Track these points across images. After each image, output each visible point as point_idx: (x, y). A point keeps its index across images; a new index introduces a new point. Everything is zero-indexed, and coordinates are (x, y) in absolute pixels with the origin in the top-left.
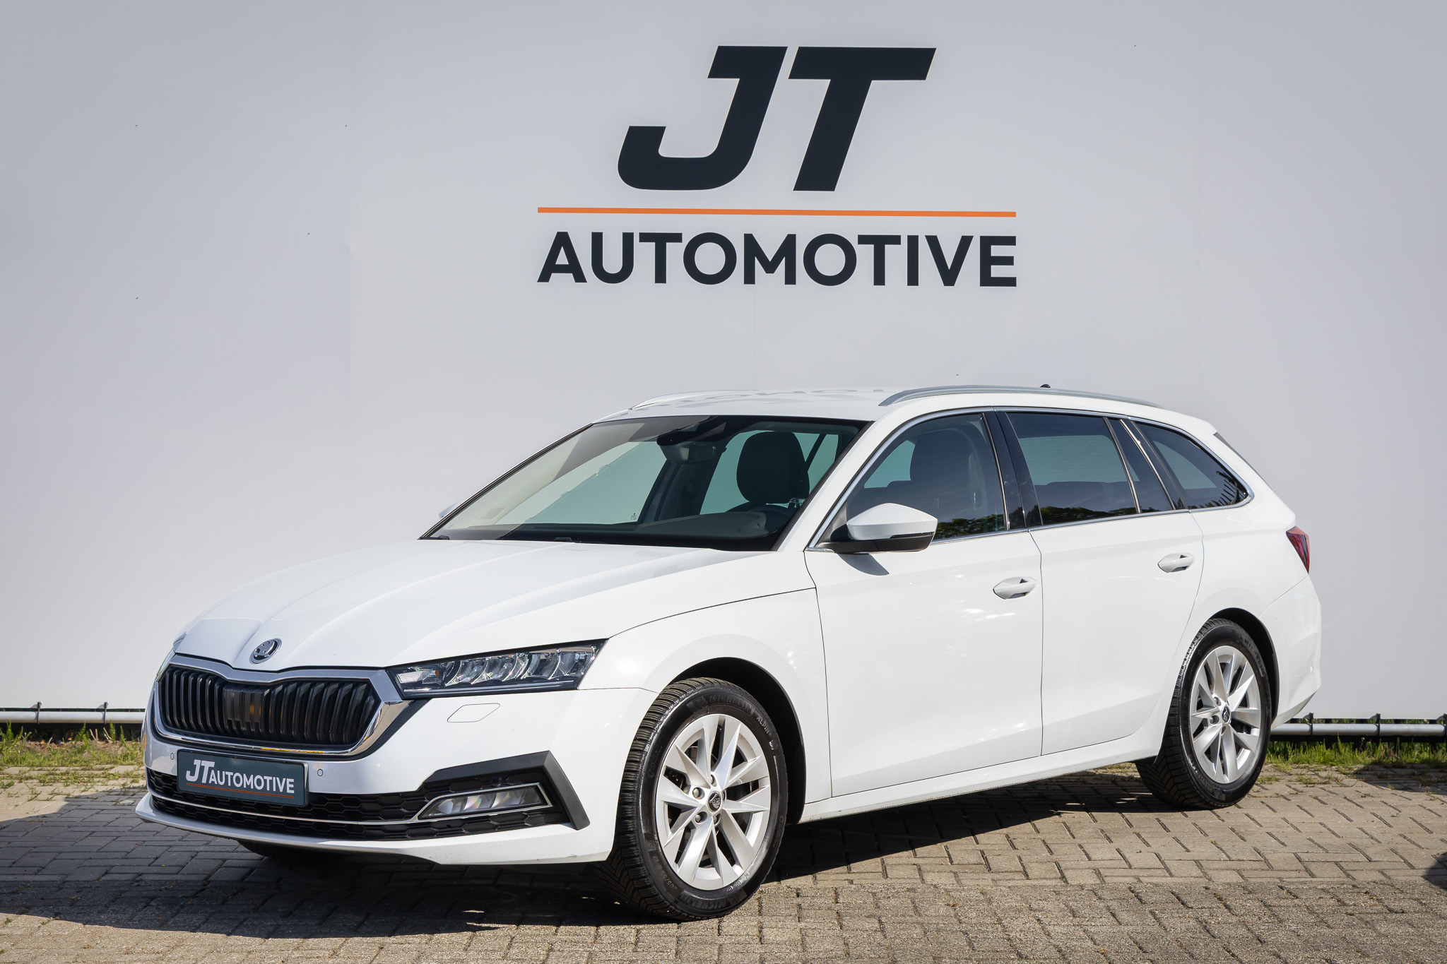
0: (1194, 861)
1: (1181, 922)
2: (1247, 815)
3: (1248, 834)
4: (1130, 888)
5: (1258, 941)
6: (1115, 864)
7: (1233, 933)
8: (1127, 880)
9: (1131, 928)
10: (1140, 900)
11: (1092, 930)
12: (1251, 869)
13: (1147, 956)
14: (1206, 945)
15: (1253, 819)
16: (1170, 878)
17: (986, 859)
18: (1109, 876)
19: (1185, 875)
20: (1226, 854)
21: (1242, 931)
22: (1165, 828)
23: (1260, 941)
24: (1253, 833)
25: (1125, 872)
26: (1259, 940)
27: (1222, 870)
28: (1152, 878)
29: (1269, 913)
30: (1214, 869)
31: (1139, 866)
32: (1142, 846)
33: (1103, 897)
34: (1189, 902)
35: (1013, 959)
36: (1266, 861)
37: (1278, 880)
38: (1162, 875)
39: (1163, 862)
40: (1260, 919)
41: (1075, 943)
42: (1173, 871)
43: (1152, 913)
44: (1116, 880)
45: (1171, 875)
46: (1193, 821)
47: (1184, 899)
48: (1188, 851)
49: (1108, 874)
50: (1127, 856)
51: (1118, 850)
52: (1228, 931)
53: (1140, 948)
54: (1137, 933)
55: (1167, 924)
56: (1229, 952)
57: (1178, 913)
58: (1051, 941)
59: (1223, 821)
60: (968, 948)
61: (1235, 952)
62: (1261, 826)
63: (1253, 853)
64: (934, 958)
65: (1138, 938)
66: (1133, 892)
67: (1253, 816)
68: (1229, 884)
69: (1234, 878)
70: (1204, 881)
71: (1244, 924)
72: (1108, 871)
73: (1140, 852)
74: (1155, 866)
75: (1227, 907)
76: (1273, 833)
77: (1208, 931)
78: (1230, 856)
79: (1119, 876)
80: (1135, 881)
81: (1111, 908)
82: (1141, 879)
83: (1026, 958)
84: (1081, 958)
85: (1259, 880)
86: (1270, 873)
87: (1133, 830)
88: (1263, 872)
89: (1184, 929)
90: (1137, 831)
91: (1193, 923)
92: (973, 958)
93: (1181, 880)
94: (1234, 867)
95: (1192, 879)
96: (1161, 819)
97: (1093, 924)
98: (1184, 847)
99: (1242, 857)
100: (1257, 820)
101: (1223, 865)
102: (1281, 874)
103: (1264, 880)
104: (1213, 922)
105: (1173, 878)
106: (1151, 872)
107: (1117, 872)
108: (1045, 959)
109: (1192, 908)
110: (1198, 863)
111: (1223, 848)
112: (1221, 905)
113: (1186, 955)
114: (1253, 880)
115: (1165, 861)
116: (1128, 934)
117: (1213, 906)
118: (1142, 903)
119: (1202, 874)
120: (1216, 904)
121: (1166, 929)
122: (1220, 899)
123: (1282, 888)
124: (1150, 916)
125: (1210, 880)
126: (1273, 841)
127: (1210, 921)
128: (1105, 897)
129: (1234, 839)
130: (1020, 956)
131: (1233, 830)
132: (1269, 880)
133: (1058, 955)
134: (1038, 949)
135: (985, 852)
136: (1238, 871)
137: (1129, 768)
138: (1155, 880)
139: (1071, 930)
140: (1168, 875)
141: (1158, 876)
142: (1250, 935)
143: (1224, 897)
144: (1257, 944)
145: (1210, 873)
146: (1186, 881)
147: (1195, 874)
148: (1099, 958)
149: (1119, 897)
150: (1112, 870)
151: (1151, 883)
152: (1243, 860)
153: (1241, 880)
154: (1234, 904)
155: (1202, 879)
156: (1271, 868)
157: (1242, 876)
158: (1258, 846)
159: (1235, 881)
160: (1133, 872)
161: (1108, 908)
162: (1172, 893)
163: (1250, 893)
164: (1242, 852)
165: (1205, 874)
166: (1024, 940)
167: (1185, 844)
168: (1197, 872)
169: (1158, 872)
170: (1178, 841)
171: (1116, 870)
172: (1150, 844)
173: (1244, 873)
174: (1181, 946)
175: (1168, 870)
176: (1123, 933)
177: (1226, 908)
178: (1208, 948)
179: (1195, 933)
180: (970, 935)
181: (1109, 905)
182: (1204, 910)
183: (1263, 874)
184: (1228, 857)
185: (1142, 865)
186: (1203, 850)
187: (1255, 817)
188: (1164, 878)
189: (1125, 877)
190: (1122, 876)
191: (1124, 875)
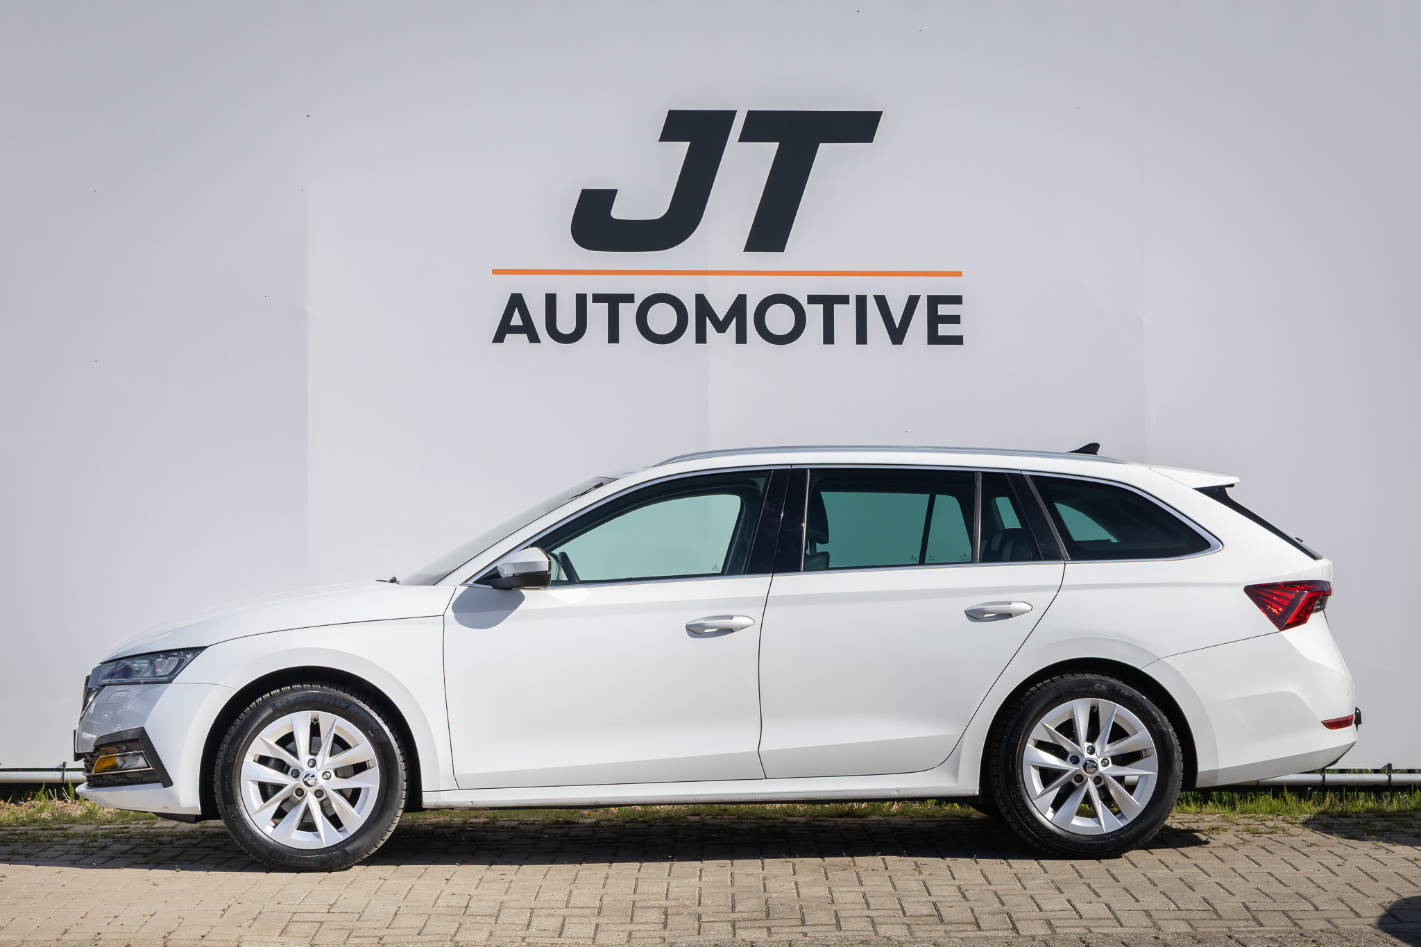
0: (1144, 911)
2: (1195, 865)
3: (1197, 884)
4: (1081, 939)
6: (1066, 914)
8: (1077, 930)
12: (1200, 919)
15: (1202, 869)
16: (1120, 928)
17: (938, 911)
18: (1060, 927)
19: (1134, 925)
20: (1175, 904)
22: (1115, 878)
24: (1202, 883)
25: (1075, 923)
27: (1172, 919)
28: (1102, 928)
30: (1163, 919)
31: (1089, 917)
32: (1093, 897)
36: (1216, 911)
37: (1226, 930)
38: (1113, 925)
39: (1113, 913)
42: (1123, 922)
44: (1067, 930)
45: (1121, 925)
48: (1137, 901)
49: (1059, 925)
50: (1078, 906)
51: (1069, 901)
59: (1172, 871)
62: (1210, 876)
63: (1202, 902)
66: (1084, 942)
67: (1201, 866)
68: (1179, 934)
69: (1184, 928)
70: (1154, 931)
72: (1059, 921)
73: (1091, 902)
74: (1106, 917)
76: (1222, 883)
78: (1180, 906)
80: (1086, 931)
82: (1091, 929)
85: (1207, 930)
86: (1218, 923)
87: (1082, 881)
88: (1212, 921)
90: (1088, 881)
93: (1131, 930)
94: (1183, 917)
95: (1142, 929)
98: (1134, 897)
99: (1190, 907)
101: (1172, 915)
102: (1230, 923)
103: (1213, 930)
105: (1123, 928)
106: (1101, 923)
107: (1067, 923)
110: (1148, 913)
111: (1173, 898)
114: (1202, 930)
115: (1115, 912)
119: (1151, 924)
123: (1230, 937)
125: (1159, 930)
126: (1222, 890)
129: (1183, 889)
131: (1181, 880)
132: (1218, 929)
135: (938, 904)
136: (1188, 921)
138: (1105, 931)
140: (1118, 925)
141: (1109, 927)
145: (1159, 923)
146: (1136, 931)
147: (1145, 924)
150: (1063, 921)
151: (1101, 934)
152: (1192, 910)
153: (1190, 930)
155: (1152, 929)
156: (1220, 917)
157: (1191, 926)
158: (1207, 896)
159: (1184, 930)
160: (1083, 923)
162: (1123, 943)
164: (1192, 901)
165: (1155, 924)
167: (1135, 895)
168: (1146, 922)
169: (1109, 922)
170: (1127, 891)
171: (1067, 920)
172: (1100, 894)
173: (1194, 923)
175: (1118, 920)
183: (1212, 923)
184: (1177, 906)
185: (1093, 916)
186: (1153, 901)
187: (1204, 867)
188: (1114, 929)
189: (1076, 927)
190: (1072, 927)
191: (1075, 925)
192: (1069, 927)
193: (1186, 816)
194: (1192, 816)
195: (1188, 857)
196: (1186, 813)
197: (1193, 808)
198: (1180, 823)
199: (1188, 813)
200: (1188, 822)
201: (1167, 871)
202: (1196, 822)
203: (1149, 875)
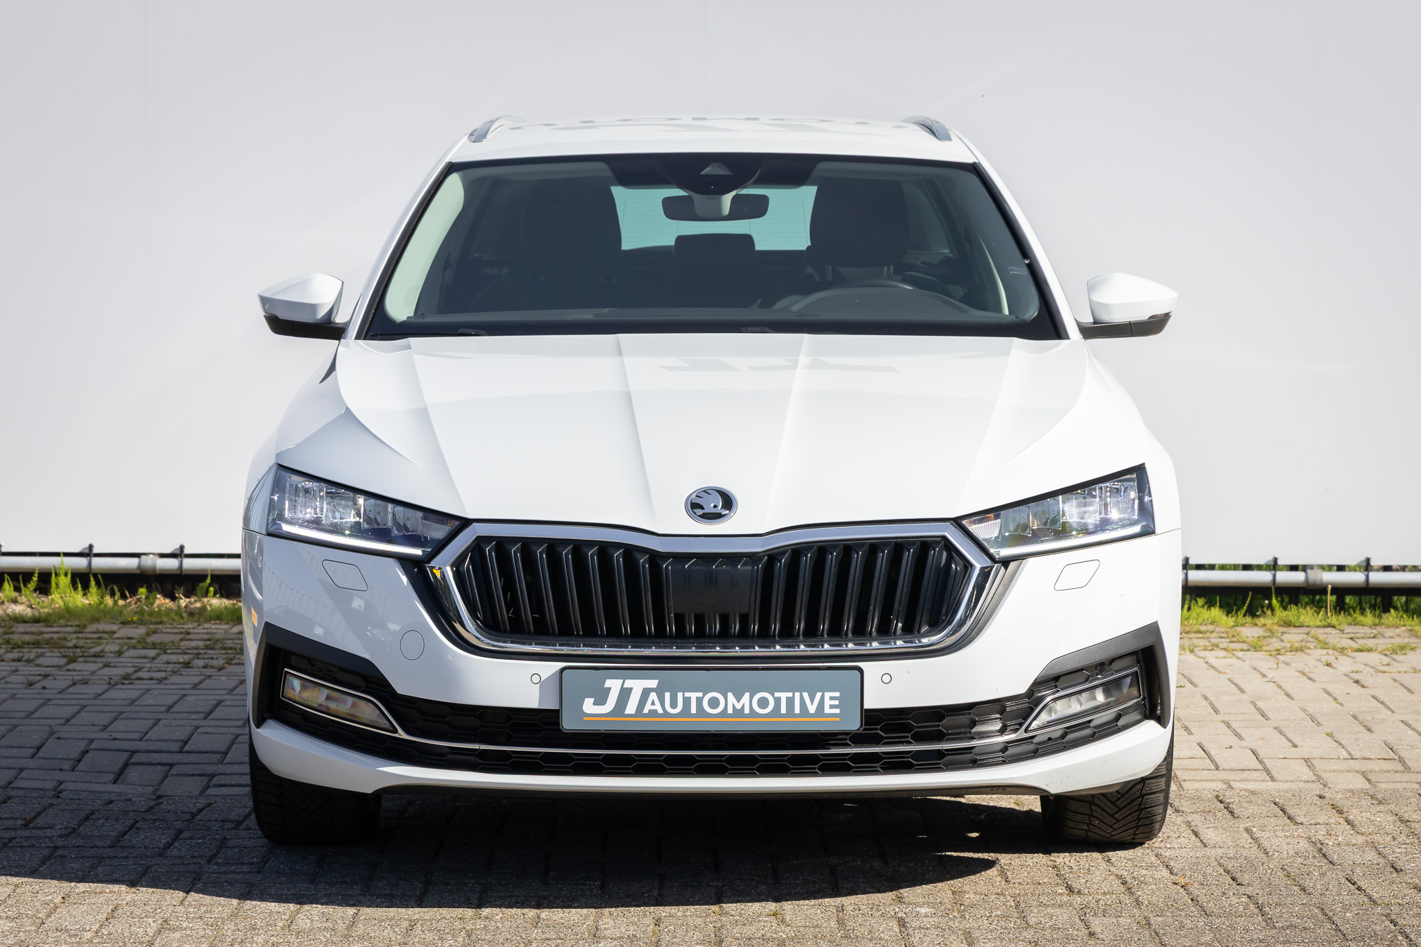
0: (1304, 759)
1: (1288, 844)
2: (1374, 697)
3: (1376, 723)
4: (1217, 797)
5: (1392, 870)
6: (1196, 763)
7: (1359, 860)
8: (1213, 785)
9: (1220, 852)
10: (1232, 813)
11: (1167, 854)
12: (1381, 771)
13: (1242, 889)
14: (1323, 875)
15: (1382, 703)
16: (1271, 783)
18: (1188, 780)
19: (1291, 779)
20: (1346, 750)
21: (1371, 855)
22: (1263, 715)
23: (1396, 869)
24: (1383, 721)
25: (1210, 775)
26: (1393, 867)
27: (1342, 772)
28: (1247, 783)
29: (1406, 830)
30: (1330, 771)
31: (1229, 767)
32: (1233, 740)
33: (1181, 808)
34: (1299, 816)
35: (1061, 894)
36: (1401, 760)
38: (1261, 778)
39: (1261, 762)
40: (1394, 839)
41: (1144, 872)
42: (1274, 774)
43: (1247, 830)
44: (1198, 785)
45: (1273, 779)
46: (1301, 705)
47: (1291, 811)
48: (1295, 746)
49: (1187, 778)
50: (1213, 752)
51: (1200, 745)
52: (1351, 856)
53: (1233, 879)
54: (1229, 858)
55: (1269, 846)
56: (1353, 884)
57: (1283, 830)
58: (1112, 869)
59: (1341, 705)
60: (999, 879)
61: (1361, 884)
62: (1393, 712)
63: (1383, 748)
64: (954, 893)
65: (1230, 865)
66: (1221, 802)
67: (1382, 698)
68: (1352, 791)
69: (1359, 783)
70: (1317, 788)
71: (1373, 845)
72: (1187, 773)
73: (1231, 747)
74: (1251, 767)
75: (1348, 822)
76: (1410, 722)
77: (1324, 855)
78: (1353, 753)
79: (1202, 780)
80: (1225, 787)
81: (1193, 824)
82: (1232, 784)
83: (1079, 892)
84: (1153, 892)
85: (1391, 786)
86: (1406, 777)
87: (1219, 718)
88: (1398, 775)
89: (1292, 852)
90: (1226, 718)
91: (1303, 845)
92: (1007, 893)
93: (1285, 786)
94: (1357, 768)
95: (1302, 785)
96: (1258, 703)
97: (1169, 846)
98: (1290, 741)
99: (1368, 754)
100: (1388, 703)
101: (1343, 766)
103: (1399, 786)
104: (1331, 844)
105: (1276, 783)
106: (1246, 775)
107: (1199, 775)
108: (1105, 894)
109: (1302, 824)
110: (1309, 763)
111: (1343, 742)
112: (1341, 820)
113: (1296, 888)
114: (1383, 786)
115: (1264, 760)
116: (1216, 860)
117: (1331, 821)
118: (1234, 817)
119: (1314, 778)
120: (1335, 818)
121: (1267, 853)
122: (1340, 812)
124: (1245, 835)
125: (1325, 786)
126: (1410, 732)
127: (1326, 841)
128: (1184, 809)
129: (1357, 730)
130: (1070, 889)
131: (1355, 718)
132: (1405, 785)
133: (1122, 888)
134: (1094, 880)
136: (1364, 774)
137: (1212, 632)
138: (1251, 786)
139: (1139, 855)
140: (1268, 778)
141: (1256, 781)
142: (1381, 861)
143: (1345, 809)
144: (1391, 873)
145: (1325, 776)
146: (1294, 786)
147: (1305, 778)
148: (1177, 893)
149: (1202, 808)
150: (1193, 773)
151: (1245, 790)
152: (1369, 759)
153: (1367, 786)
154: (1359, 818)
155: (1313, 785)
156: (1407, 769)
157: (1369, 780)
158: (1391, 740)
159: (1359, 786)
160: (1220, 775)
161: (1188, 824)
162: (1275, 803)
163: (1380, 803)
164: (1368, 745)
165: (1319, 778)
166: (1075, 868)
167: (1291, 737)
168: (1306, 774)
169: (1256, 774)
170: (1281, 732)
171: (1197, 772)
172: (1244, 736)
173: (1373, 777)
174: (1288, 876)
175: (1268, 773)
176: (1209, 858)
177: (1349, 824)
178: (1326, 879)
179: (1306, 858)
180: (1002, 861)
181: (1190, 819)
182: (1318, 826)
183: (1398, 777)
184: (1350, 754)
185: (1233, 766)
186: (1315, 745)
187: (1385, 699)
188: (1263, 784)
189: (1211, 781)
190: (1206, 780)
191: (1209, 778)
193: (1360, 630)
194: (1367, 630)
195: (1363, 686)
196: (1360, 625)
197: (1369, 618)
198: (1351, 639)
199: (1363, 625)
200: (1363, 638)
201: (1334, 704)
202: (1374, 637)
203: (1311, 710)
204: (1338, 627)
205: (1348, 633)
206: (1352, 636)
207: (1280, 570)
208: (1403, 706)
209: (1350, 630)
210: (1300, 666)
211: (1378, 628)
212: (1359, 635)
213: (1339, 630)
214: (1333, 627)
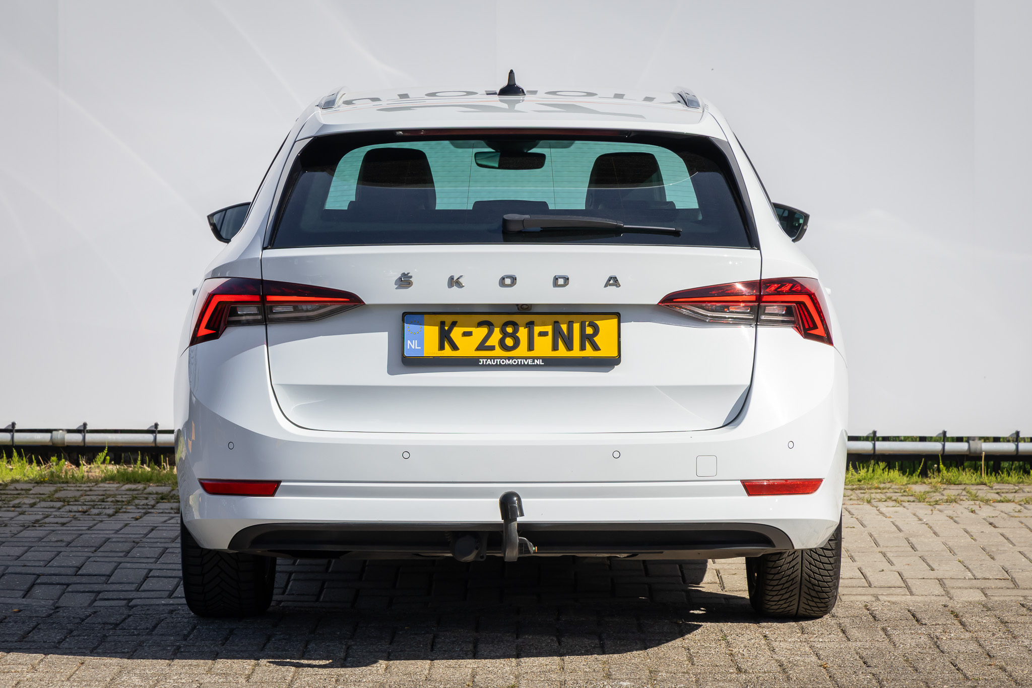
0: (938, 579)
1: (912, 638)
2: (1002, 535)
3: (999, 553)
4: (866, 606)
5: (987, 656)
6: (855, 582)
7: (963, 649)
8: (865, 598)
9: (859, 644)
10: (874, 617)
11: (819, 646)
12: (996, 588)
13: (869, 670)
14: (933, 660)
15: (1007, 539)
16: (910, 597)
17: (720, 578)
18: (846, 595)
19: (926, 593)
20: (972, 573)
21: (973, 646)
22: (913, 548)
23: (989, 656)
24: (1004, 552)
25: (862, 591)
26: (988, 654)
27: (966, 588)
28: (891, 596)
29: (1003, 629)
30: (957, 588)
31: (879, 585)
32: (885, 565)
33: (836, 614)
34: (924, 619)
35: (731, 673)
36: (1013, 580)
37: (1022, 599)
38: (903, 593)
39: (904, 581)
40: (994, 635)
41: (798, 658)
42: (914, 590)
43: (884, 629)
44: (853, 598)
45: (912, 594)
46: (944, 541)
47: (919, 616)
48: (933, 570)
49: (845, 593)
50: (868, 575)
51: (860, 569)
52: (958, 646)
53: (865, 663)
54: (865, 649)
55: (898, 640)
56: (955, 666)
57: (910, 629)
58: (775, 656)
59: (975, 540)
60: (687, 662)
61: (962, 666)
62: (1015, 545)
63: (1000, 571)
64: (651, 672)
65: (865, 653)
66: (868, 610)
67: (1007, 535)
68: (970, 603)
69: (978, 596)
70: (944, 600)
71: (977, 640)
72: (847, 589)
73: (883, 570)
74: (896, 585)
75: (962, 623)
76: (1026, 553)
77: (938, 647)
78: (976, 575)
80: (874, 599)
81: (843, 625)
82: (879, 597)
83: (745, 672)
84: (802, 671)
85: (1002, 599)
86: (1015, 592)
87: (879, 549)
88: (1008, 590)
89: (913, 644)
90: (884, 550)
91: (924, 639)
92: (691, 672)
93: (920, 599)
94: (978, 586)
95: (933, 598)
96: (910, 539)
97: (821, 640)
98: (929, 566)
99: (988, 575)
100: (1011, 539)
101: (968, 584)
102: (1026, 593)
103: (1007, 599)
104: (945, 638)
105: (913, 597)
106: (891, 591)
107: (855, 591)
108: (765, 672)
109: (925, 624)
110: (941, 581)
111: (970, 567)
112: (956, 622)
113: (910, 669)
114: (996, 598)
115: (907, 580)
116: (855, 650)
117: (948, 622)
118: (875, 620)
119: (943, 593)
120: (952, 620)
121: (895, 645)
122: (957, 616)
123: (1023, 605)
124: (881, 632)
125: (951, 599)
126: (1024, 560)
127: (941, 637)
128: (838, 615)
129: (983, 558)
130: (739, 670)
131: (984, 549)
132: (1013, 598)
133: (779, 669)
134: (759, 664)
135: (721, 571)
136: (983, 590)
137: (889, 488)
138: (893, 599)
139: (797, 646)
140: (908, 593)
141: (898, 595)
142: (980, 650)
143: (961, 614)
144: (985, 658)
145: (952, 591)
146: (927, 599)
147: (937, 593)
148: (820, 672)
149: (852, 614)
150: (851, 589)
151: (889, 602)
152: (988, 579)
153: (984, 598)
154: (970, 620)
155: (943, 598)
156: (1016, 586)
157: (986, 595)
158: (1008, 565)
159: (977, 599)
160: (872, 591)
161: (840, 625)
162: (909, 611)
163: (989, 610)
164: (990, 569)
165: (947, 593)
166: (746, 655)
167: (931, 563)
168: (938, 590)
169: (899, 590)
170: (924, 560)
171: (854, 589)
172: (895, 562)
173: (989, 592)
174: (907, 661)
175: (908, 588)
176: (850, 649)
177: (962, 625)
178: (935, 662)
179: (924, 648)
180: (692, 650)
181: (841, 622)
182: (937, 626)
183: (1009, 592)
184: (974, 576)
185: (883, 584)
186: (949, 569)
187: (1010, 536)
188: (903, 597)
189: (864, 595)
190: (860, 595)
191: (862, 593)
192: (857, 595)
193: (1006, 487)
194: (1011, 487)
195: (995, 527)
196: (1007, 483)
197: (1014, 478)
198: (998, 493)
199: (1009, 483)
200: (1007, 493)
201: (970, 539)
202: (1015, 492)
203: (950, 544)
204: (988, 484)
205: (995, 489)
206: (999, 491)
207: (948, 441)
208: (1023, 541)
209: (997, 487)
210: (950, 513)
211: (1021, 486)
212: (1004, 491)
213: (989, 486)
214: (985, 484)
